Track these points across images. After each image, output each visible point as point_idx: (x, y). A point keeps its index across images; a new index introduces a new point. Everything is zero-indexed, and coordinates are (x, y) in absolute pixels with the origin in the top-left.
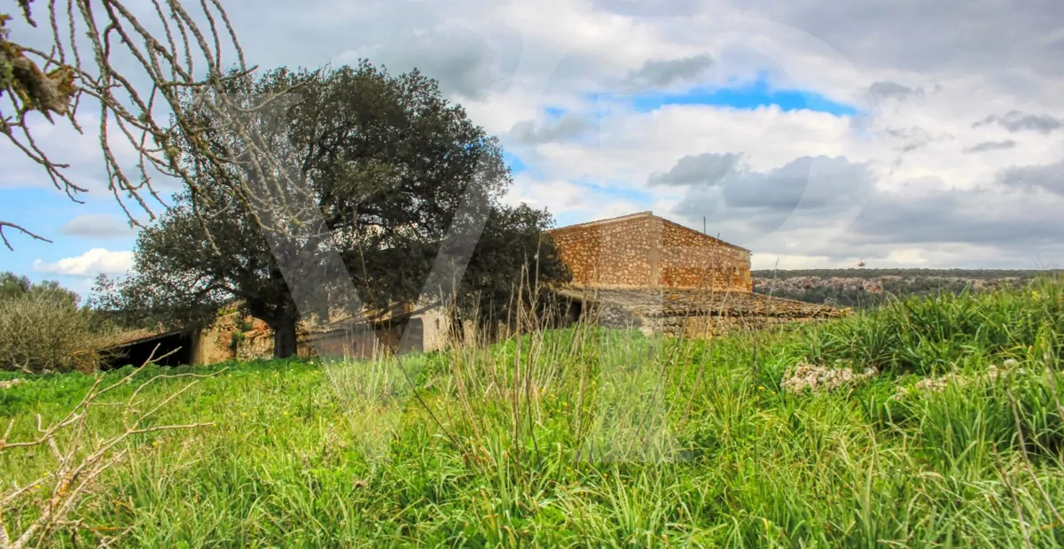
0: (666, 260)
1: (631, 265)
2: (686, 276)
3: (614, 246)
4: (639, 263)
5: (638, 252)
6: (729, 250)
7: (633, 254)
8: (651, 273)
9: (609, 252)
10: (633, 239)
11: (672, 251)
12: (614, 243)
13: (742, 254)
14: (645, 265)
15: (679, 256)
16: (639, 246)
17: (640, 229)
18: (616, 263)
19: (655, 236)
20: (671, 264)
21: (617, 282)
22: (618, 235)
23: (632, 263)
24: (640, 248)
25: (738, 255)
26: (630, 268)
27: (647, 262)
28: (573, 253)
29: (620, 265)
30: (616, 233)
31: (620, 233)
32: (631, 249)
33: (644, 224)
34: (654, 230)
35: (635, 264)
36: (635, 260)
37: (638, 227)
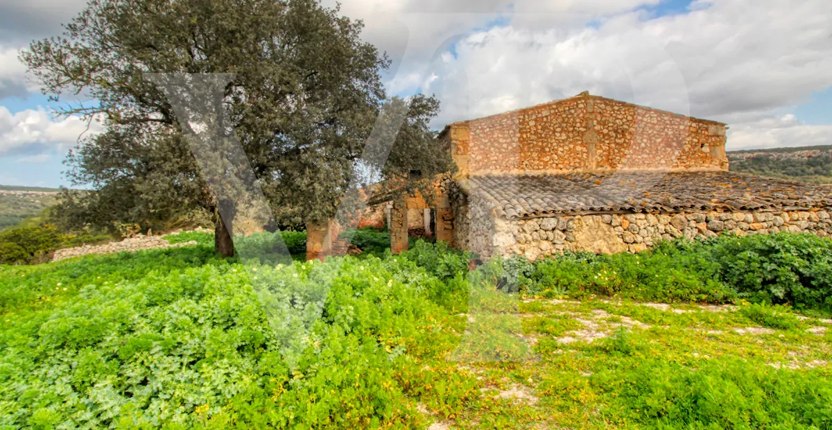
0: (607, 142)
1: (561, 149)
2: (634, 156)
3: (539, 131)
4: (572, 146)
5: (571, 135)
6: (694, 125)
7: (564, 137)
8: (588, 156)
9: (533, 137)
10: (563, 122)
11: (616, 131)
12: (540, 127)
13: (712, 129)
14: (579, 148)
15: (624, 136)
16: (571, 129)
17: (573, 111)
18: (543, 148)
19: (593, 116)
20: (613, 145)
21: (544, 168)
22: (545, 119)
23: (563, 147)
24: (572, 132)
25: (707, 129)
26: (559, 153)
27: (582, 145)
28: (490, 141)
29: (547, 149)
30: (542, 118)
31: (547, 117)
32: (560, 132)
33: (577, 105)
34: (590, 110)
35: (566, 148)
36: (567, 143)
37: (569, 109)
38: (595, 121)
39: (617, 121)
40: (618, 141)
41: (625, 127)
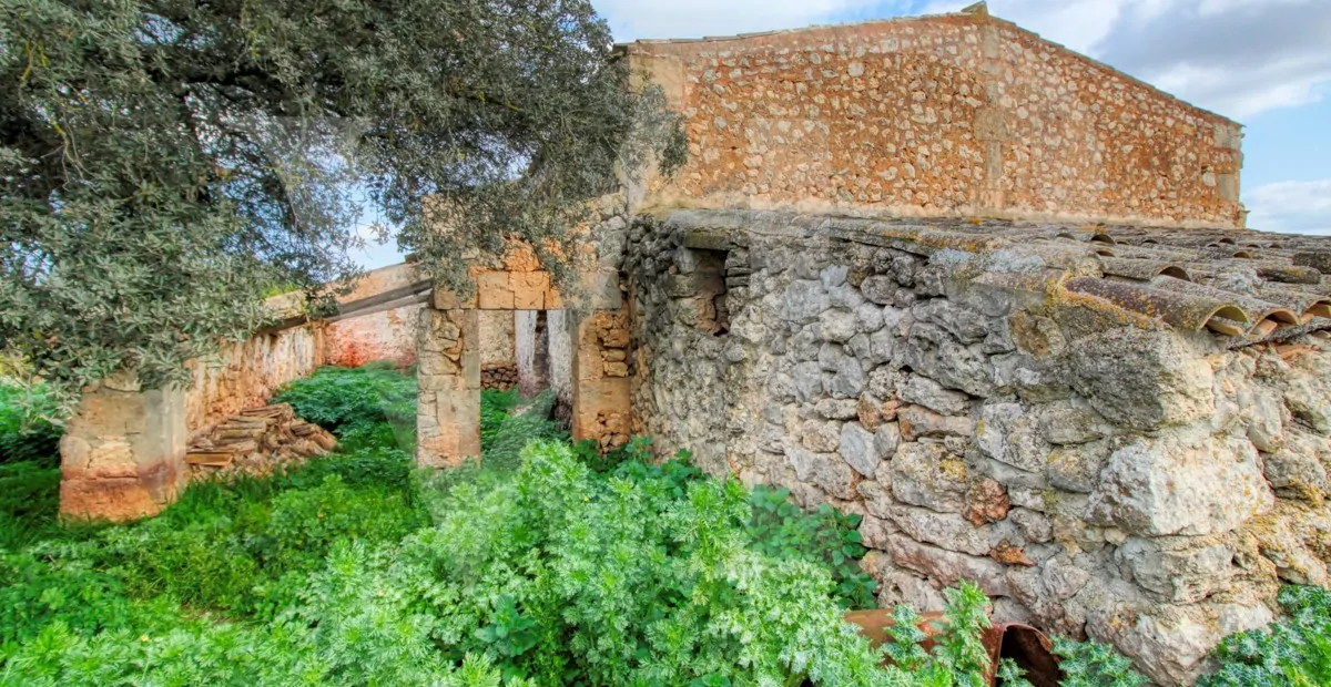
0: (1026, 141)
1: (924, 150)
2: (1081, 184)
3: (873, 94)
4: (949, 144)
5: (947, 113)
6: (1190, 119)
7: (931, 119)
8: (984, 175)
9: (858, 109)
10: (930, 76)
11: (1044, 116)
12: (874, 83)
13: (1221, 131)
14: (965, 151)
15: (1060, 130)
16: (948, 98)
17: (953, 50)
18: (881, 145)
19: (996, 70)
20: (1038, 152)
21: (883, 199)
22: (887, 63)
23: (929, 144)
24: (951, 105)
25: (1211, 134)
26: (921, 160)
27: (972, 143)
28: (743, 107)
29: (892, 148)
30: (881, 56)
31: (891, 56)
32: (924, 104)
33: (962, 36)
34: (992, 54)
35: (936, 148)
36: (939, 135)
37: (945, 44)
38: (1001, 84)
39: (1048, 90)
40: (1049, 141)
41: (1064, 107)
